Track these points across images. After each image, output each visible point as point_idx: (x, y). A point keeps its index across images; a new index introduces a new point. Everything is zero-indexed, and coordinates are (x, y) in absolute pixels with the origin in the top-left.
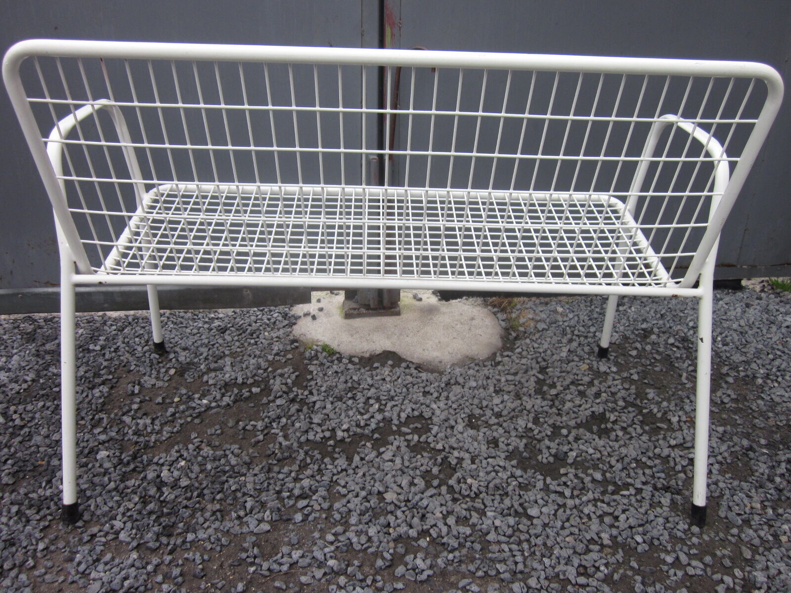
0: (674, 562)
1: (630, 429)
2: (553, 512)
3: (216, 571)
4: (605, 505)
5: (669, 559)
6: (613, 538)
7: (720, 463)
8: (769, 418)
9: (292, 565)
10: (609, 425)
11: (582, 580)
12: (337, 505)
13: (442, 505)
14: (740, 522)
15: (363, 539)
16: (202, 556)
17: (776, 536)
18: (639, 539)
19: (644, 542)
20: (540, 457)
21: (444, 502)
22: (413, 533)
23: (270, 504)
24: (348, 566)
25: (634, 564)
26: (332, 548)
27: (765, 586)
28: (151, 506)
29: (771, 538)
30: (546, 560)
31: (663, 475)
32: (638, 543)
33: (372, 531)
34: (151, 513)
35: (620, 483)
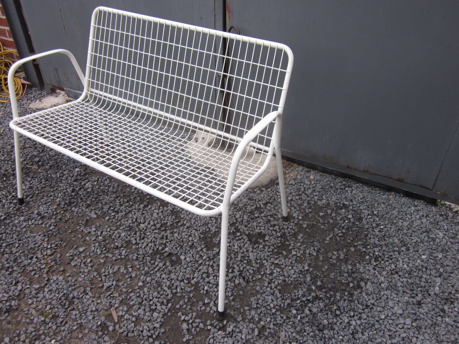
0: (207, 303)
1: (267, 247)
2: (189, 261)
3: (70, 223)
4: (211, 270)
5: (206, 301)
6: (198, 283)
7: (285, 281)
8: (343, 276)
9: (90, 232)
10: (261, 241)
11: (166, 288)
12: (123, 220)
13: (155, 237)
14: (255, 306)
15: (117, 236)
16: (70, 216)
17: (260, 320)
18: (206, 288)
19: (207, 291)
20: (214, 239)
21: (156, 237)
22: (134, 242)
23: (104, 210)
24: (103, 241)
25: (191, 295)
26: (106, 233)
27: (227, 332)
28: (73, 194)
29: (257, 319)
30: (164, 276)
31: (251, 272)
32: (204, 289)
33: (123, 235)
34: (71, 196)
35: (231, 265)
